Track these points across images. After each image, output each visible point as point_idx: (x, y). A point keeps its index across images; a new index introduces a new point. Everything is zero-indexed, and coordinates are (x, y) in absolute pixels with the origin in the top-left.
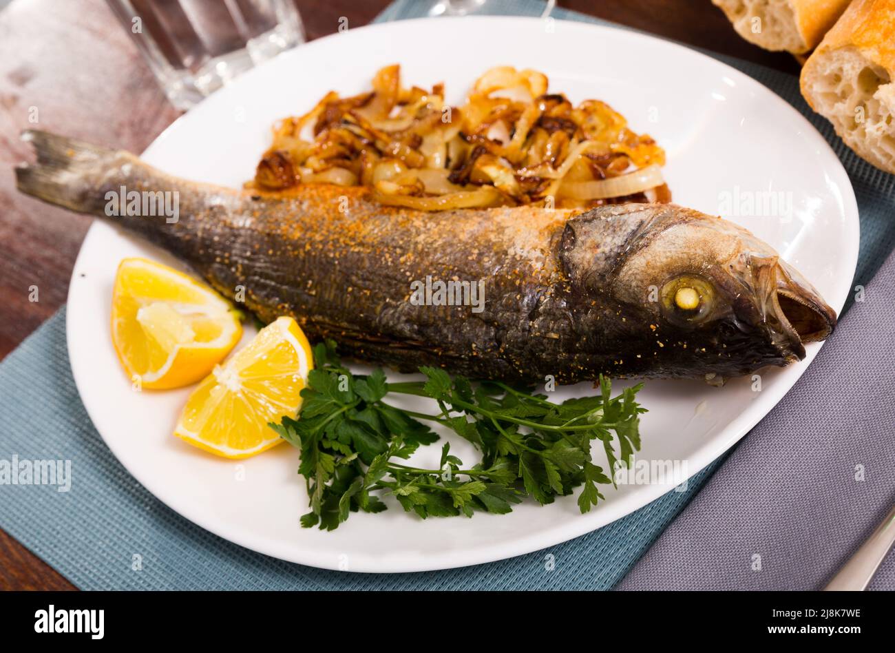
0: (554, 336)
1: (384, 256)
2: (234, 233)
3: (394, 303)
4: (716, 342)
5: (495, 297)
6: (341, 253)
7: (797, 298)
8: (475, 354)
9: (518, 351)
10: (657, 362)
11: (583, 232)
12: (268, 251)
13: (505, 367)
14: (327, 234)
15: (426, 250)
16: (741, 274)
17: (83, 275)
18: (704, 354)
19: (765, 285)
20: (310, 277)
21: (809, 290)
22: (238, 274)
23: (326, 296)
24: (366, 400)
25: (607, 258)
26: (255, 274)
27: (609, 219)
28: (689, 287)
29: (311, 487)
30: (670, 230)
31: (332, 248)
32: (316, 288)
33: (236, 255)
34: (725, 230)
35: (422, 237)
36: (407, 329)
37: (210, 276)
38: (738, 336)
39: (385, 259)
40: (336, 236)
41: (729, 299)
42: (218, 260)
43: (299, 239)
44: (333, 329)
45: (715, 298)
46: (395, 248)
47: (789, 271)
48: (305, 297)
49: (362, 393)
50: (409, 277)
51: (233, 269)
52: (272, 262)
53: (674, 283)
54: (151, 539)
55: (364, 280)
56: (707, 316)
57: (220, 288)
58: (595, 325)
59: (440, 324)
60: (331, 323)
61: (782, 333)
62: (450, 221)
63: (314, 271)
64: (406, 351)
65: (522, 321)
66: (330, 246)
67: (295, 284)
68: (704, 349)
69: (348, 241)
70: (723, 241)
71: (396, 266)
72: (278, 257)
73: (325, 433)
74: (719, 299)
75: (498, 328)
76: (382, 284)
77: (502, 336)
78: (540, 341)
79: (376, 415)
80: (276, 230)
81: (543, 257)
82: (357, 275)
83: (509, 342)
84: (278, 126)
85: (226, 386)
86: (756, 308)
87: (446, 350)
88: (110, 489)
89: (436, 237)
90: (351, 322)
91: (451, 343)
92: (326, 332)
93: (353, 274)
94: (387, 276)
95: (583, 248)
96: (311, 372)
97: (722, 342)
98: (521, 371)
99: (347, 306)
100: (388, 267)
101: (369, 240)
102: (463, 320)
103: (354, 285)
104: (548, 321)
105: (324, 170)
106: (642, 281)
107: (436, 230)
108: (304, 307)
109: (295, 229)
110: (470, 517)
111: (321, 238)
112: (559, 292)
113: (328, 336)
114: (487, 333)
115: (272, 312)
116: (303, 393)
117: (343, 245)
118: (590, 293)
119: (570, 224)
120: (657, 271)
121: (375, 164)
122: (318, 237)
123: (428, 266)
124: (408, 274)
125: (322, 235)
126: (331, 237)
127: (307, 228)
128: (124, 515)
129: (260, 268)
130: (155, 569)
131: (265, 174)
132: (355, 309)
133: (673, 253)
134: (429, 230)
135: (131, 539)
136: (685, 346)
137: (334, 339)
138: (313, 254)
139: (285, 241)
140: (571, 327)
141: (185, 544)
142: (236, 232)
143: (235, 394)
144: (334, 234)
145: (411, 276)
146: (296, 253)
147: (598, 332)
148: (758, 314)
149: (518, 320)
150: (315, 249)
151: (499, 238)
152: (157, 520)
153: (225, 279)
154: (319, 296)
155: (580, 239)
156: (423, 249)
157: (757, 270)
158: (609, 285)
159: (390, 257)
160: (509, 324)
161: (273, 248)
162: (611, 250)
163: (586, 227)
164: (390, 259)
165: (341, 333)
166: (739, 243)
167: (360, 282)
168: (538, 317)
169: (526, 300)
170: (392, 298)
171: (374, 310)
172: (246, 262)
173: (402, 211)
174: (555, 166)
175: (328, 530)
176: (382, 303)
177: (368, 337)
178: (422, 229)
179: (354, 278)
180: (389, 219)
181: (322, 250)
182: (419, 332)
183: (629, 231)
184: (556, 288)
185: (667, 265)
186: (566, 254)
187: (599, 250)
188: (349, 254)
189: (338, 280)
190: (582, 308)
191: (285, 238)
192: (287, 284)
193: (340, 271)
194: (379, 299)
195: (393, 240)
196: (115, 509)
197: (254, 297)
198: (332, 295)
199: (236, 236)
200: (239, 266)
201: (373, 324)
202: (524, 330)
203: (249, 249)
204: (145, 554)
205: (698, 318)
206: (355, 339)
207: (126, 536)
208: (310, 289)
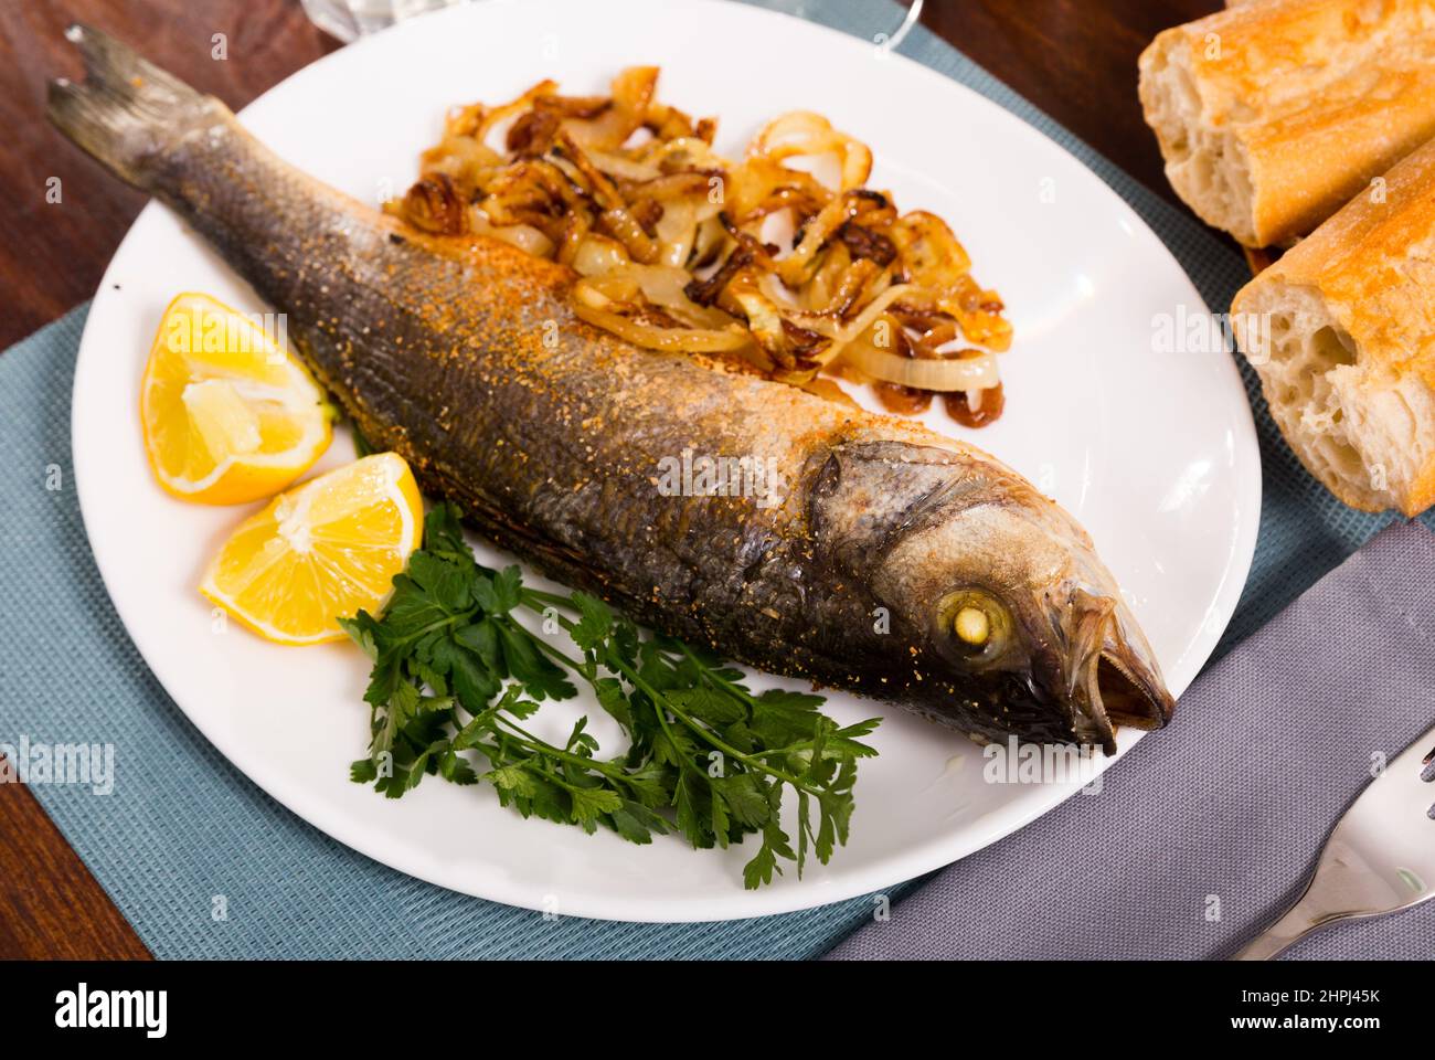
0: (774, 615)
1: (561, 408)
2: (352, 288)
3: (558, 487)
4: (995, 700)
5: (703, 529)
6: (501, 379)
7: (1126, 671)
8: (655, 600)
9: (718, 617)
10: (907, 695)
11: (851, 475)
12: (396, 336)
13: (694, 630)
14: (487, 339)
15: (624, 420)
16: (1058, 611)
17: (117, 287)
18: (973, 711)
19: (1087, 641)
20: (448, 400)
21: (1146, 662)
22: (345, 356)
23: (465, 439)
24: (484, 609)
25: (876, 527)
26: (369, 366)
27: (895, 466)
28: (978, 609)
29: (377, 719)
30: (976, 510)
31: (490, 367)
32: (452, 420)
33: (347, 325)
34: (1056, 533)
35: (623, 395)
36: (567, 532)
37: (303, 343)
38: (1027, 703)
39: (562, 414)
40: (500, 348)
41: (1030, 646)
42: (320, 323)
43: (446, 333)
44: (463, 491)
45: (1011, 638)
46: (580, 399)
47: (1126, 627)
48: (434, 430)
49: (481, 598)
50: (589, 454)
51: (339, 347)
52: (396, 357)
53: (960, 595)
54: (133, 724)
55: (525, 436)
56: (993, 661)
57: (314, 366)
58: (833, 620)
59: (617, 542)
60: (462, 482)
61: (1090, 718)
62: (670, 379)
63: (456, 394)
64: (559, 561)
65: (733, 577)
66: (486, 362)
67: (422, 403)
68: (976, 704)
69: (514, 364)
70: (1046, 552)
71: (575, 431)
72: (407, 352)
73: (415, 651)
74: (1016, 642)
75: (696, 575)
76: (548, 451)
77: (698, 588)
78: (752, 613)
79: (494, 635)
80: (415, 307)
81: (788, 488)
82: (515, 424)
83: (707, 600)
84: (456, 113)
85: (289, 542)
86: (1063, 672)
87: (617, 580)
88: (89, 627)
89: (643, 402)
90: (489, 490)
91: (626, 574)
92: (451, 490)
93: (509, 420)
94: (558, 442)
95: (847, 499)
96: (415, 553)
97: (1003, 702)
98: (714, 643)
99: (491, 466)
100: (562, 428)
101: (544, 372)
102: (650, 547)
103: (508, 439)
104: (769, 590)
105: (506, 225)
106: (915, 580)
107: (645, 389)
108: (428, 443)
109: (442, 314)
110: (591, 834)
111: (478, 345)
112: (795, 553)
113: (453, 498)
114: (680, 577)
115: (380, 431)
116: (398, 580)
117: (506, 367)
118: (839, 570)
119: (837, 456)
120: (941, 570)
121: (583, 239)
122: (473, 342)
123: (620, 447)
124: (589, 449)
125: (480, 340)
126: (492, 348)
127: (458, 319)
128: (102, 675)
129: (378, 358)
130: (131, 773)
131: (419, 207)
132: (500, 474)
133: (971, 550)
134: (635, 385)
135: (104, 716)
136: (951, 691)
137: (460, 504)
138: (460, 366)
139: (425, 330)
140: (800, 608)
141: (180, 747)
142: (356, 290)
143: (300, 556)
144: (498, 342)
145: (592, 454)
146: (436, 355)
147: (835, 630)
148: (1064, 682)
149: (727, 573)
150: (465, 359)
151: (733, 430)
152: (147, 697)
153: (324, 356)
154: (453, 436)
155: (846, 484)
156: (619, 417)
157: (1080, 614)
158: (869, 568)
159: (569, 413)
160: (714, 576)
161: (403, 335)
162: (885, 516)
163: (860, 468)
164: (569, 417)
165: (472, 501)
166: (1067, 563)
167: (518, 438)
168: (756, 579)
169: (746, 547)
170: (557, 479)
171: (527, 487)
172: (360, 342)
173: (605, 340)
174: (846, 318)
175: (388, 796)
176: (541, 482)
177: (509, 522)
178: (626, 381)
179: (510, 427)
180: (583, 345)
181: (474, 364)
182: (583, 542)
183: (918, 493)
184: (793, 546)
185: (956, 565)
186: (820, 500)
187: (868, 511)
188: (512, 385)
189: (487, 421)
190: (822, 588)
191: (424, 324)
192: (412, 398)
193: (492, 409)
194: (539, 474)
195: (580, 385)
196: (92, 661)
197: (359, 399)
198: (473, 440)
199: (355, 296)
200: (349, 344)
201: (521, 509)
202: (732, 590)
203: (368, 323)
204: (121, 745)
205: (978, 659)
206: (491, 517)
207: (99, 709)
208: (443, 420)
